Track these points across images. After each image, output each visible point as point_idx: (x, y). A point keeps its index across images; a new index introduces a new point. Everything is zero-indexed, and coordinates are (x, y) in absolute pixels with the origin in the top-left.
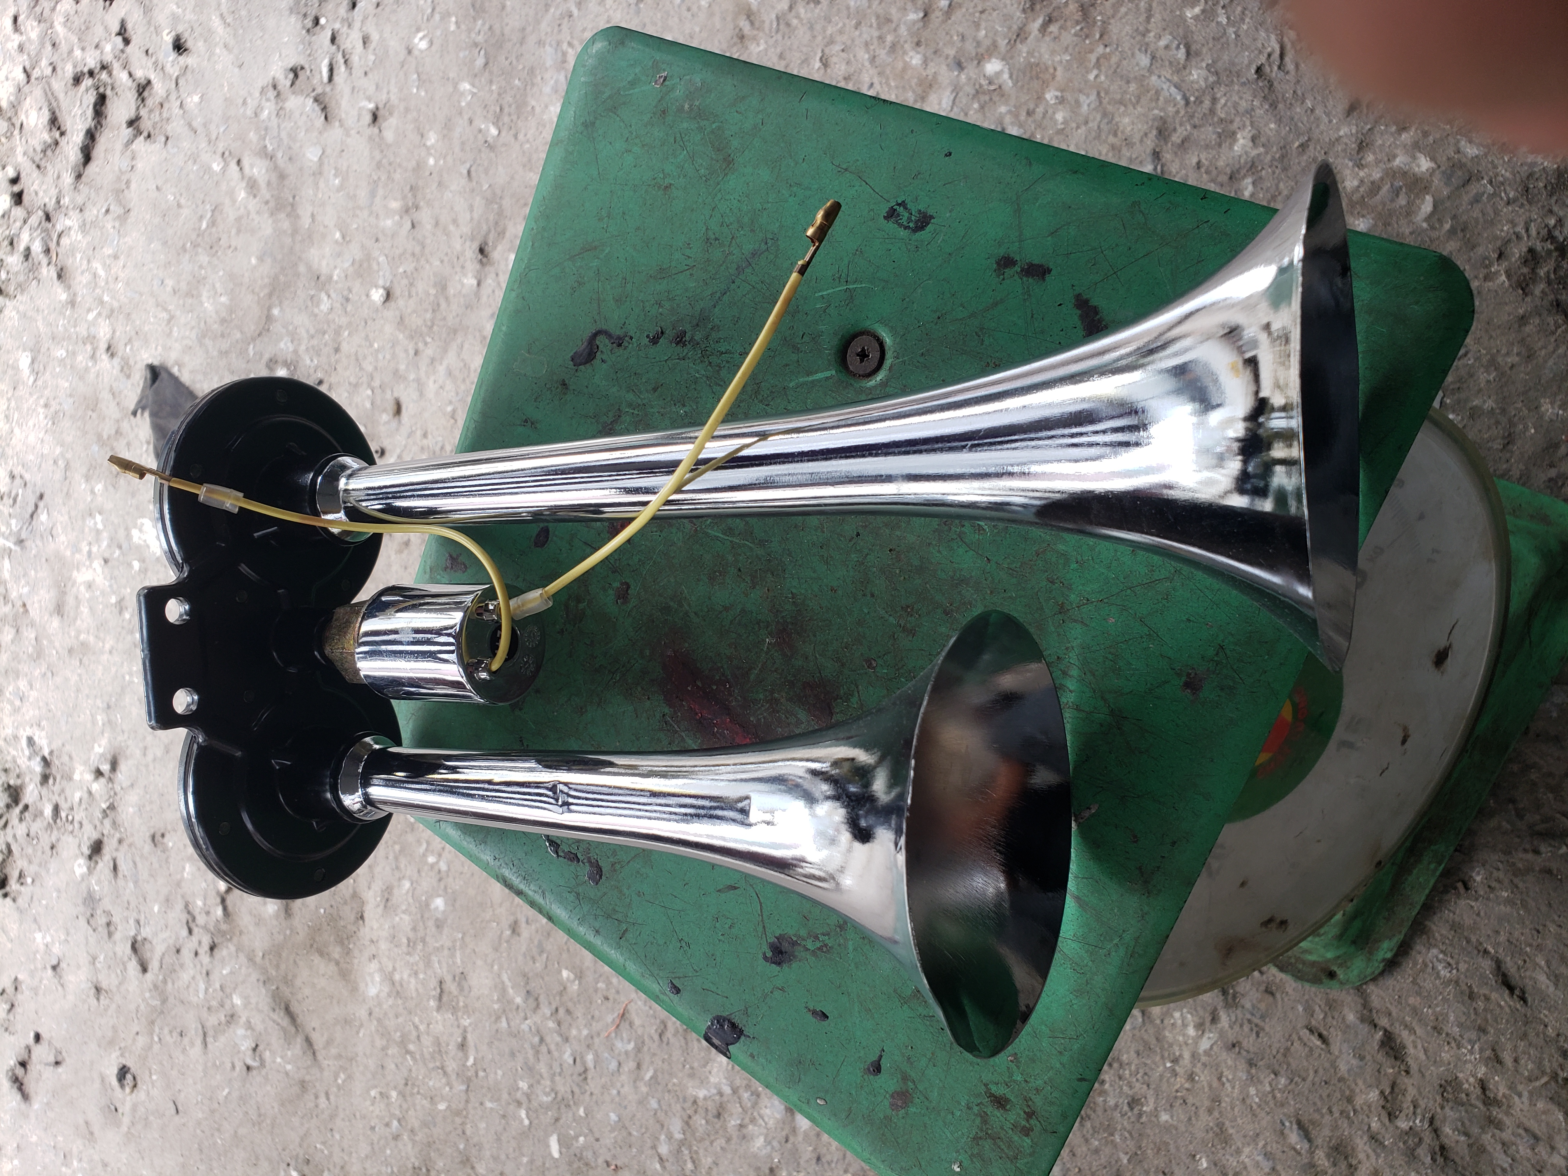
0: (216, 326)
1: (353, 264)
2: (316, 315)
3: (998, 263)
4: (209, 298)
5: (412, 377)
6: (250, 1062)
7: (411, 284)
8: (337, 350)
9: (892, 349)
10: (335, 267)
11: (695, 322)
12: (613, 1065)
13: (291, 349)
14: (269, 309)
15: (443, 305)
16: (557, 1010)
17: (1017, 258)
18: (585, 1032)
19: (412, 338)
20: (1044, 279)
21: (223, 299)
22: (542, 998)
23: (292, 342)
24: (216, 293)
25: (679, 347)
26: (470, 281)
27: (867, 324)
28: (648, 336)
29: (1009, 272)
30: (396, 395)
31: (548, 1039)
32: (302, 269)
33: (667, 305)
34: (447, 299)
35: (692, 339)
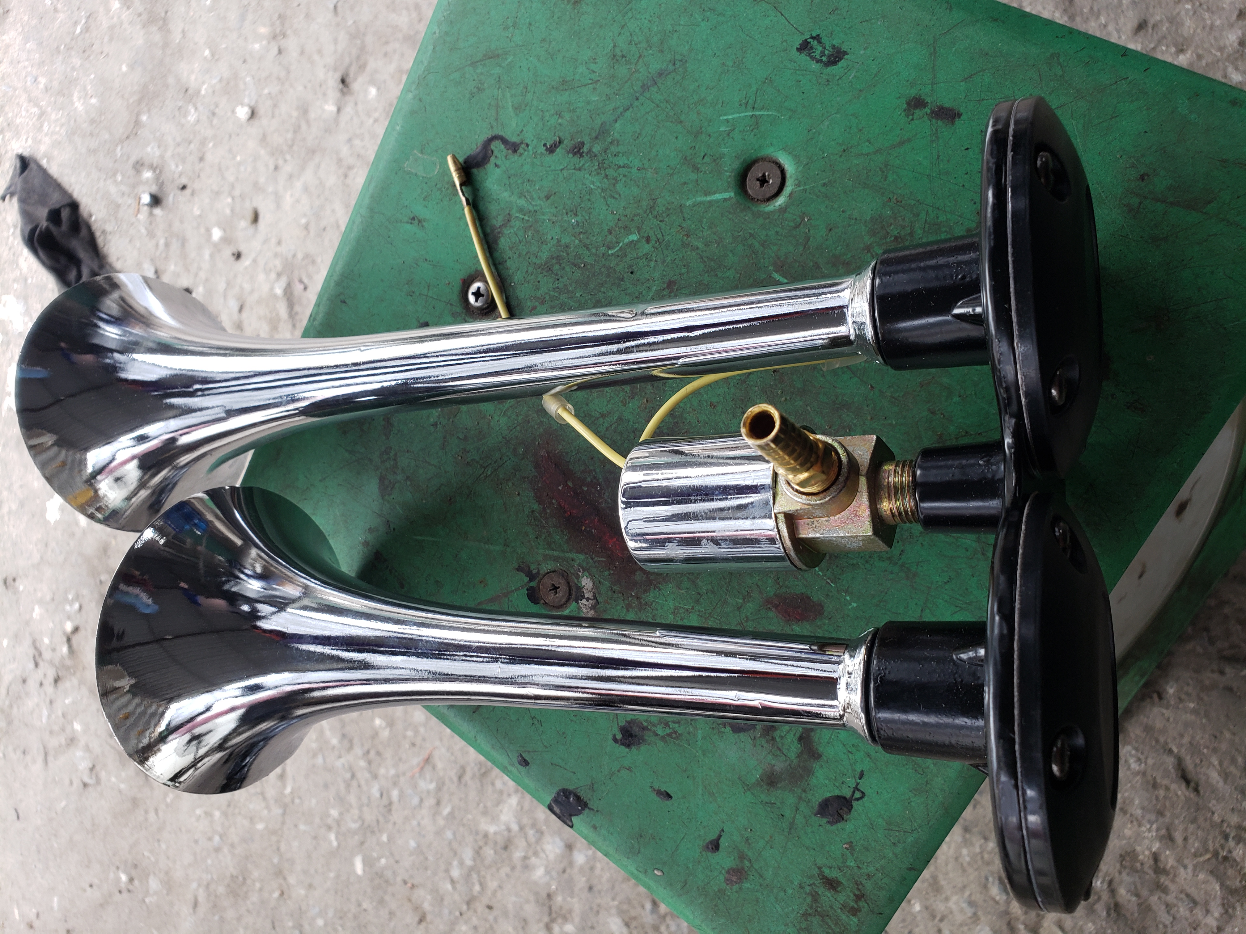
0: (85, 125)
1: (221, 80)
2: (183, 126)
3: (908, 103)
4: (80, 98)
5: (271, 189)
6: (87, 780)
7: (275, 106)
8: (201, 159)
9: (794, 177)
10: (203, 83)
11: (594, 135)
12: (416, 801)
13: (158, 153)
14: (138, 114)
15: (304, 127)
16: (368, 752)
17: (928, 100)
18: (392, 772)
19: (272, 154)
20: (953, 124)
21: (93, 101)
22: (356, 741)
23: (159, 147)
24: (86, 94)
25: (576, 157)
26: (331, 108)
27: (770, 152)
28: (545, 145)
29: (918, 113)
30: (255, 204)
31: (359, 775)
32: (171, 80)
33: (567, 116)
34: (308, 122)
35: (590, 151)
